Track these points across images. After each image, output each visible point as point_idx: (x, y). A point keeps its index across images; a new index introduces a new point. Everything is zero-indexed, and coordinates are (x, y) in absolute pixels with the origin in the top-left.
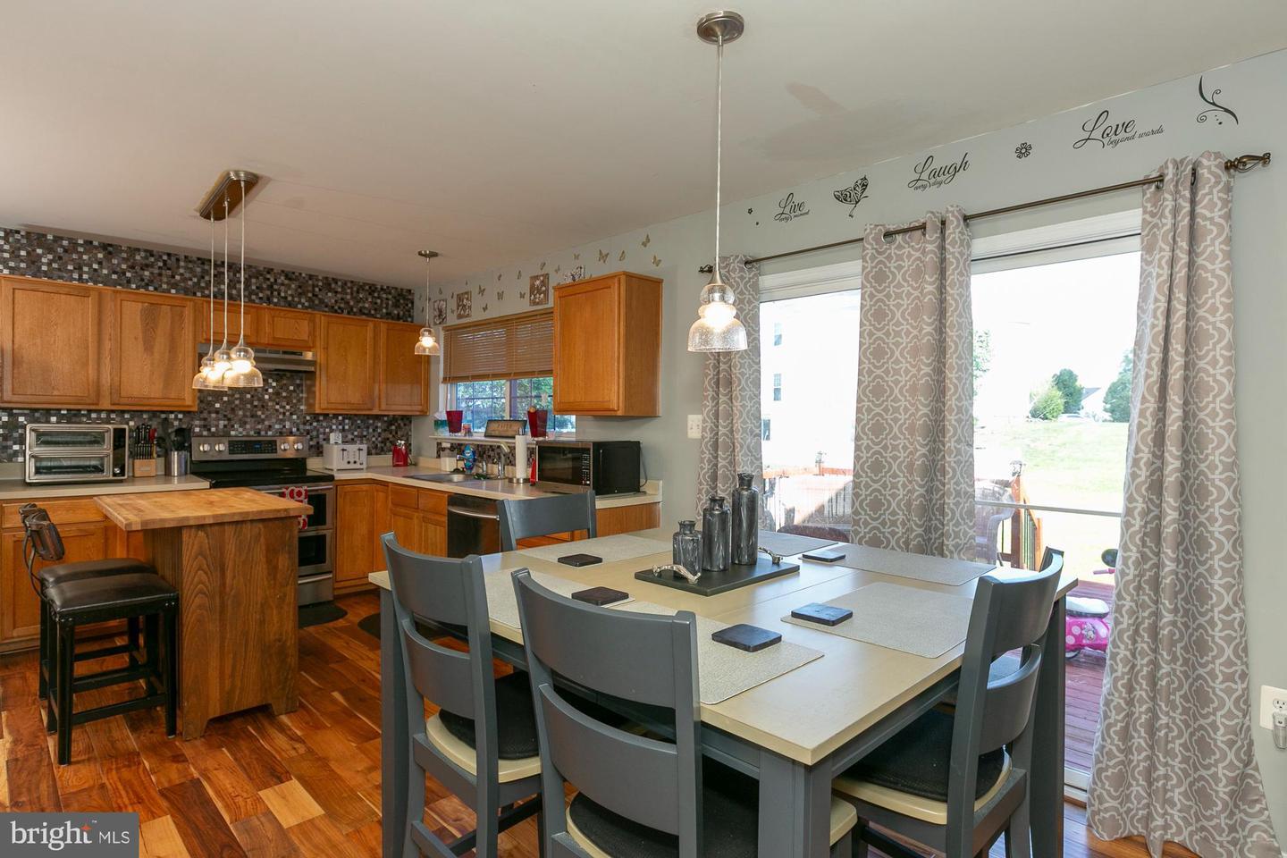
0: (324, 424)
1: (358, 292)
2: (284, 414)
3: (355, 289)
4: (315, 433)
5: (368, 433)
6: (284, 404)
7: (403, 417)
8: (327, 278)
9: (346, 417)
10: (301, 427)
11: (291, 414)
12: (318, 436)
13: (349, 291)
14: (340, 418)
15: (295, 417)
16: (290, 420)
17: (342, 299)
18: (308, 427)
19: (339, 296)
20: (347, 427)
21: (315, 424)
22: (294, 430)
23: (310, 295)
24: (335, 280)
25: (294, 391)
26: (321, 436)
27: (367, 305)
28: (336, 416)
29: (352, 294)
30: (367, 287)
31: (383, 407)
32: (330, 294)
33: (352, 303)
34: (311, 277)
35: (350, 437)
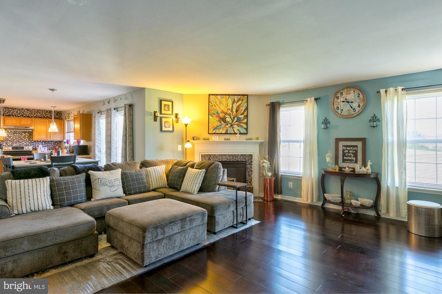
0: (37, 143)
1: (46, 113)
2: (27, 141)
3: (45, 112)
4: (35, 145)
5: (49, 145)
6: (27, 139)
7: (59, 141)
8: (38, 110)
9: (43, 141)
10: (31, 144)
11: (28, 141)
12: (35, 146)
13: (44, 112)
14: (42, 142)
15: (29, 141)
16: (28, 142)
17: (42, 114)
18: (33, 144)
19: (41, 114)
20: (43, 144)
21: (35, 143)
22: (29, 144)
23: (33, 114)
24: (40, 110)
25: (29, 136)
26: (36, 146)
27: (49, 115)
28: (40, 141)
29: (44, 113)
30: (49, 111)
31: (51, 139)
32: (38, 113)
33: (44, 115)
34: (33, 110)
35: (44, 146)
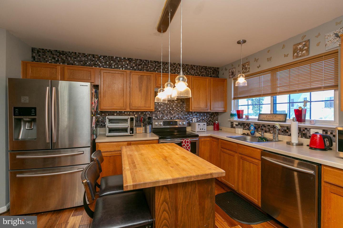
0: (191, 115)
1: (201, 69)
2: (179, 112)
3: (200, 68)
4: (188, 118)
5: (205, 118)
6: (179, 108)
7: (216, 113)
8: (192, 65)
9: (198, 113)
10: (184, 116)
11: (181, 112)
12: (189, 120)
13: (198, 69)
14: (196, 113)
15: (182, 113)
16: (181, 114)
17: (196, 72)
18: (186, 116)
19: (196, 71)
20: (198, 116)
21: (188, 115)
22: (182, 117)
23: (187, 71)
24: (194, 66)
25: (182, 104)
26: (190, 119)
27: (204, 74)
28: (195, 112)
29: (199, 70)
30: (204, 68)
31: (212, 109)
32: (193, 71)
33: (199, 73)
34: (187, 65)
35: (199, 119)
